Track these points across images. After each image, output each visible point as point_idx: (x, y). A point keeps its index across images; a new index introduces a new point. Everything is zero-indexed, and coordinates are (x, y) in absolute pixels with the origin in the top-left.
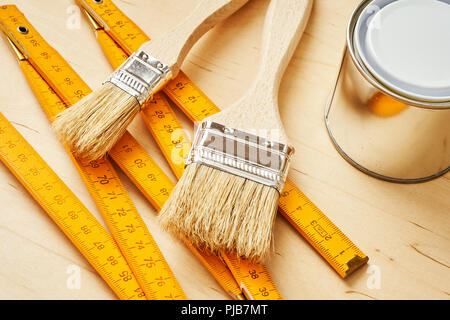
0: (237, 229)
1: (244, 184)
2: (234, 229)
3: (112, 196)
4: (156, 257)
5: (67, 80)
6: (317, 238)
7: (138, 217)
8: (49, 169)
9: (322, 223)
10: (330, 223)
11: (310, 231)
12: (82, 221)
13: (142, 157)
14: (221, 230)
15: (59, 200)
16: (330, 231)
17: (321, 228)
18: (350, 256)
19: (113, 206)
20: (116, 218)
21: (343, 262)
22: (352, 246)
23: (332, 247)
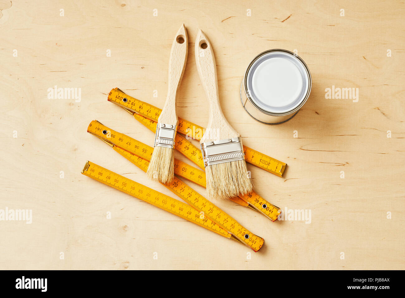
0: (238, 187)
1: (231, 164)
2: (237, 187)
3: (182, 190)
4: (212, 207)
5: (136, 147)
6: (265, 166)
7: (196, 193)
8: (153, 190)
9: (264, 158)
10: (267, 157)
11: (261, 165)
12: (178, 206)
13: (184, 166)
14: (233, 190)
15: (164, 202)
16: (268, 160)
17: (265, 161)
18: (280, 167)
19: (185, 194)
20: (189, 199)
21: (279, 171)
22: (279, 162)
23: (272, 167)
